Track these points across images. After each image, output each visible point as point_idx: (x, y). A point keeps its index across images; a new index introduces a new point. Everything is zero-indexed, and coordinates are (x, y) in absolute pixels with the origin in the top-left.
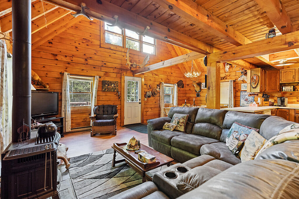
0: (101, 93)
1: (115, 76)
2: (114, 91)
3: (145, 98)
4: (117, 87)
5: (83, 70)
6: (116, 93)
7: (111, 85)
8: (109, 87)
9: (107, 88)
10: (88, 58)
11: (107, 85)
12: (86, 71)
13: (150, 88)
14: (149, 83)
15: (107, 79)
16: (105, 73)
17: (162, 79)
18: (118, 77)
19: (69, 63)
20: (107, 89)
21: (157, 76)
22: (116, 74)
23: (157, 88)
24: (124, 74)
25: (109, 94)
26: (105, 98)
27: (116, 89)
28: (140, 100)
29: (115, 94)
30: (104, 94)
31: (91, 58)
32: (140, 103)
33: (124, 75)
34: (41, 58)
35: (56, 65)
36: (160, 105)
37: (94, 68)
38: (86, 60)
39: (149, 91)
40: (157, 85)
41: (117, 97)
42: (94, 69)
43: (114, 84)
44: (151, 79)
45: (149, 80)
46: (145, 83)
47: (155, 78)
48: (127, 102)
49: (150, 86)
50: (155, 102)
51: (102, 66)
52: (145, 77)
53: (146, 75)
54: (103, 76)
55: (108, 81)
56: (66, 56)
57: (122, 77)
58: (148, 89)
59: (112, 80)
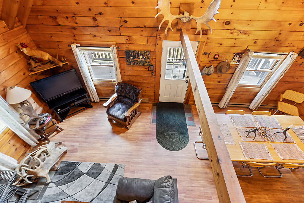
0: (126, 67)
1: (145, 42)
2: (144, 65)
4: (149, 60)
5: (95, 36)
6: (147, 67)
7: (139, 56)
8: (135, 60)
9: (133, 62)
10: (96, 15)
11: (132, 58)
12: (99, 38)
13: (216, 60)
14: (216, 50)
15: (132, 48)
16: (128, 38)
17: (258, 41)
18: (151, 42)
21: (245, 34)
22: (146, 37)
23: (234, 59)
24: (161, 36)
25: (136, 68)
26: (131, 73)
27: (146, 62)
28: (188, 77)
29: (146, 69)
30: (130, 68)
31: (100, 14)
32: (187, 82)
33: (162, 39)
34: (43, 24)
35: (61, 33)
36: (227, 87)
37: (110, 31)
38: (95, 19)
39: (208, 65)
40: (236, 54)
41: (150, 72)
42: (109, 33)
43: (143, 56)
44: (222, 43)
45: (218, 45)
46: (205, 52)
47: (235, 39)
48: (166, 78)
49: (217, 57)
50: (219, 82)
51: (121, 26)
52: (208, 39)
53: (212, 34)
54: (124, 42)
55: (134, 51)
56: (67, 17)
57: (159, 42)
58: (210, 62)
59: (140, 48)
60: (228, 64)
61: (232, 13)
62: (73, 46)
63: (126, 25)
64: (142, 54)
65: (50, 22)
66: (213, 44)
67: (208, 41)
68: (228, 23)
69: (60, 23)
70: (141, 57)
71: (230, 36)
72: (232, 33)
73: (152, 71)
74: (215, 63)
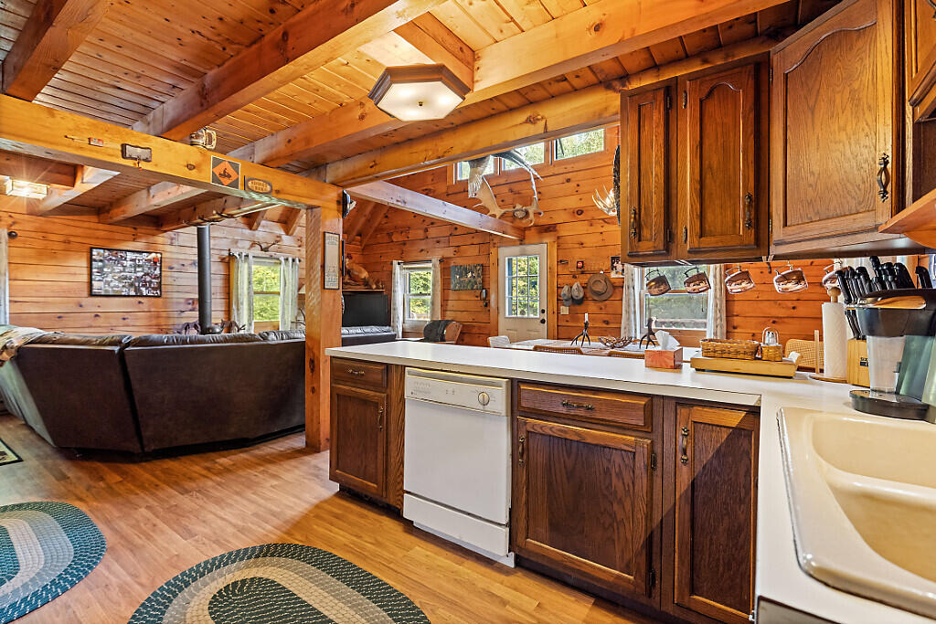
1: (476, 252)
2: (472, 289)
3: (561, 308)
4: (480, 279)
5: (422, 251)
6: (478, 292)
7: (467, 273)
8: (462, 279)
9: (460, 283)
10: (428, 225)
11: (458, 277)
12: (425, 253)
13: (583, 273)
14: (578, 254)
15: (460, 262)
16: (456, 249)
19: (404, 243)
20: (458, 285)
21: (613, 223)
22: (478, 246)
23: (613, 268)
25: (463, 296)
26: (457, 305)
27: (476, 283)
28: (543, 311)
29: (477, 297)
30: (455, 296)
31: (432, 224)
32: (543, 321)
33: (496, 245)
34: (378, 243)
37: (438, 242)
38: (426, 230)
39: (574, 281)
40: (614, 259)
41: (482, 303)
42: (437, 245)
43: (472, 273)
44: (583, 241)
45: (578, 246)
46: (560, 258)
47: (601, 233)
48: (507, 315)
49: (580, 265)
50: (607, 322)
51: (450, 235)
52: (558, 238)
53: (564, 231)
54: (452, 255)
55: (461, 266)
56: (402, 232)
57: (492, 250)
58: (574, 277)
59: (470, 262)
60: (607, 280)
61: (580, 199)
62: (395, 262)
63: (457, 232)
64: (471, 270)
65: (386, 239)
66: (570, 245)
67: (560, 241)
68: (580, 212)
69: (394, 240)
70: (470, 275)
71: (591, 229)
72: (591, 225)
73: (484, 300)
74: (584, 279)
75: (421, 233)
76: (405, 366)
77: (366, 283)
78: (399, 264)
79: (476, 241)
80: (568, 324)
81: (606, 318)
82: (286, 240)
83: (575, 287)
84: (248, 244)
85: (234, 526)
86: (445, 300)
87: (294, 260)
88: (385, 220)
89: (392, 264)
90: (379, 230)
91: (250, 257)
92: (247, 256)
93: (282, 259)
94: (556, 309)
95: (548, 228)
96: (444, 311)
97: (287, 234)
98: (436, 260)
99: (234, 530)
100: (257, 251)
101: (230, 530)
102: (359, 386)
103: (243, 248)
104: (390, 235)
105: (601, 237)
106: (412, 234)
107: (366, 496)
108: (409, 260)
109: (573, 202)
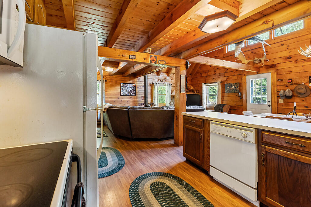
0: (225, 95)
1: (236, 78)
2: (235, 92)
3: (279, 100)
5: (213, 79)
7: (232, 86)
8: (230, 89)
11: (228, 88)
12: (215, 79)
13: (292, 84)
14: (289, 76)
15: (229, 82)
16: (227, 77)
19: (206, 77)
20: (228, 91)
23: (310, 81)
24: (245, 73)
25: (230, 95)
26: (227, 99)
27: (236, 90)
28: (269, 101)
29: (237, 95)
30: (227, 95)
31: (218, 69)
32: (269, 106)
33: (245, 75)
34: (197, 77)
37: (220, 75)
38: (215, 71)
39: (287, 88)
41: (239, 98)
44: (291, 70)
45: (289, 73)
46: (278, 79)
47: (303, 66)
48: (251, 103)
49: (290, 81)
50: (307, 107)
51: (225, 72)
52: (277, 70)
53: (280, 67)
54: (226, 80)
55: (230, 84)
56: (206, 73)
57: (244, 77)
58: (287, 86)
59: (233, 82)
60: (307, 87)
61: (290, 52)
62: (203, 83)
63: (228, 71)
64: (234, 85)
65: (200, 76)
66: (284, 73)
67: (279, 71)
68: (290, 58)
69: (203, 76)
70: (233, 87)
71: (296, 65)
72: (296, 63)
73: (240, 96)
74: (293, 87)
75: (213, 72)
76: (210, 120)
77: (193, 91)
78: (205, 84)
79: (236, 74)
80: (284, 107)
81: (307, 105)
82: (168, 78)
83: (287, 91)
84: (157, 80)
85: (155, 165)
86: (223, 97)
87: (170, 84)
88: (199, 69)
89: (202, 84)
90: (197, 73)
91: (158, 84)
92: (157, 83)
93: (166, 84)
94: (276, 101)
95: (272, 66)
96: (222, 100)
97: (168, 76)
98: (219, 82)
99: (155, 166)
100: (159, 82)
101: (154, 165)
102: (193, 126)
103: (156, 81)
104: (201, 74)
105: (303, 68)
106: (210, 73)
107: (195, 164)
108: (209, 82)
109: (286, 54)
